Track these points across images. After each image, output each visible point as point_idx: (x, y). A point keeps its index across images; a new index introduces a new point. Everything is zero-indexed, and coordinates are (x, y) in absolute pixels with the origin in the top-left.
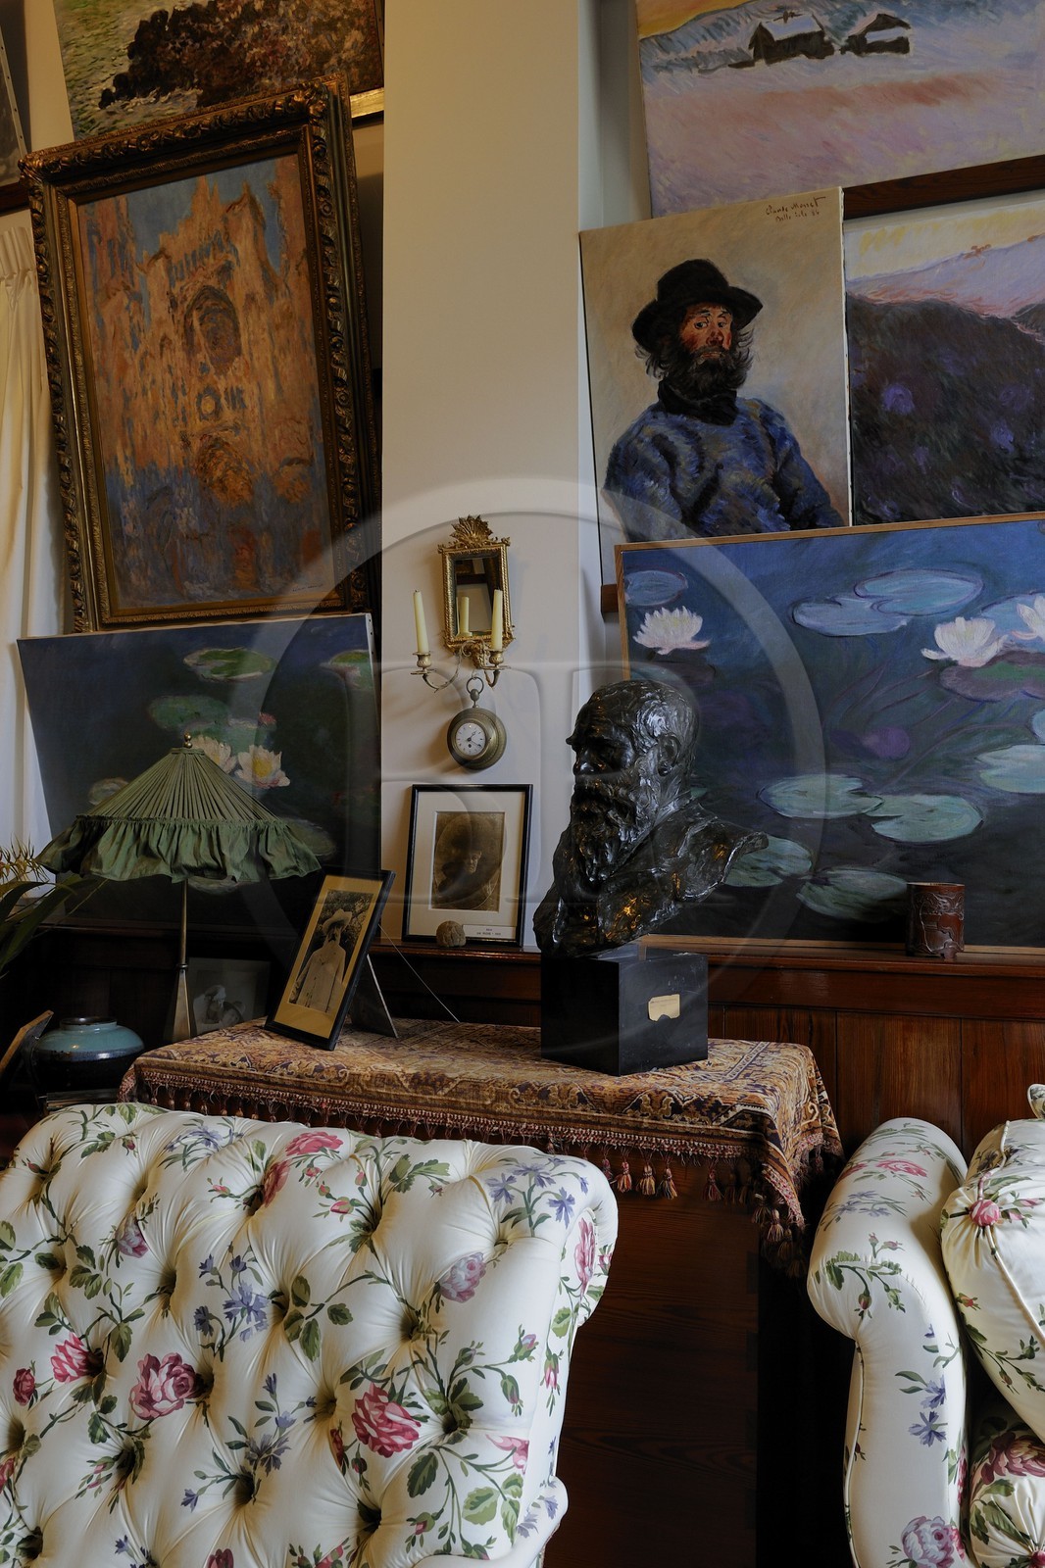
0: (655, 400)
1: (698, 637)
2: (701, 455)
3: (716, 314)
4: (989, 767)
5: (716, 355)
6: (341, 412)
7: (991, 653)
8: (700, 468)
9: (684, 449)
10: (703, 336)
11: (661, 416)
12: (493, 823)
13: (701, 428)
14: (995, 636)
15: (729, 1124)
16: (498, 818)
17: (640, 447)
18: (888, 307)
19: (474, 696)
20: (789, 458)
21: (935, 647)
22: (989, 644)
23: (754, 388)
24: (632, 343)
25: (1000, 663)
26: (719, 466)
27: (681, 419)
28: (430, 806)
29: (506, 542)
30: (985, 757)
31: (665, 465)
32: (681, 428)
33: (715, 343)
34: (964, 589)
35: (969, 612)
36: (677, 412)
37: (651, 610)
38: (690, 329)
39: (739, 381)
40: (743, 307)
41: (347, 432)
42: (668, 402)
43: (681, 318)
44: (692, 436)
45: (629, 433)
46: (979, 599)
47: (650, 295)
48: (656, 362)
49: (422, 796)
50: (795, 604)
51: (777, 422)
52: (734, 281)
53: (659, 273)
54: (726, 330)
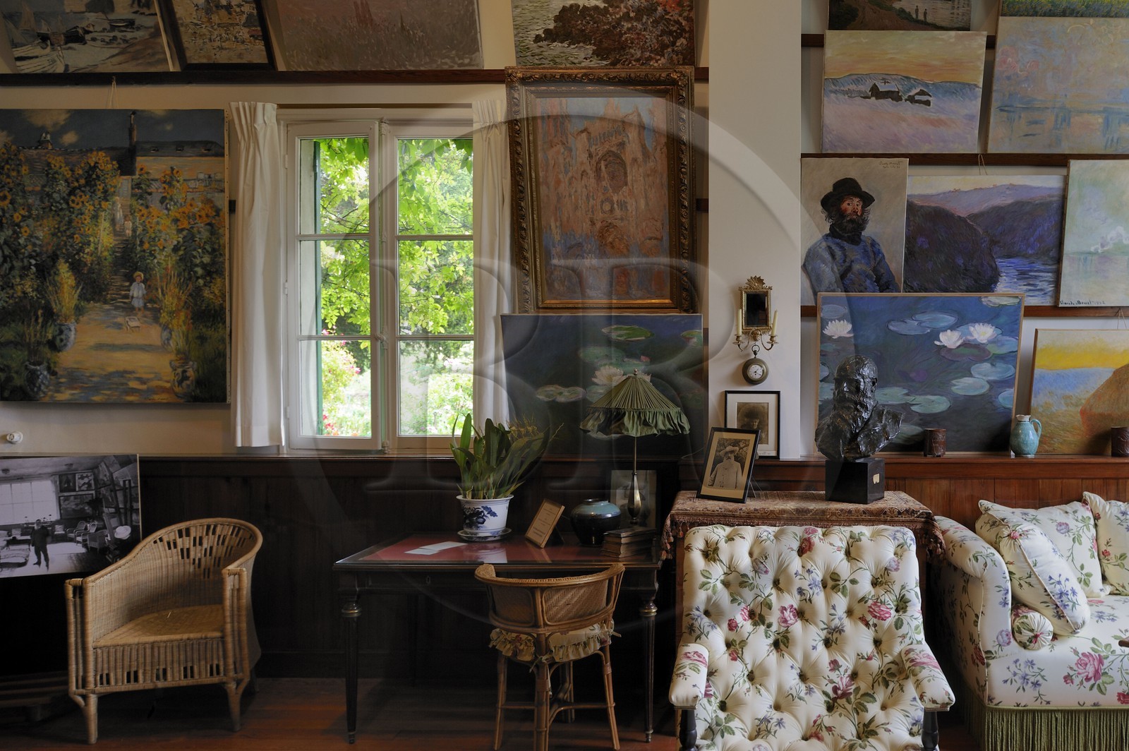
0: (828, 232)
1: (849, 332)
2: (845, 256)
3: (856, 200)
4: (955, 385)
5: (855, 217)
6: (684, 220)
7: (959, 343)
8: (845, 261)
9: (838, 253)
10: (850, 209)
11: (830, 238)
12: (763, 407)
13: (846, 245)
14: (961, 337)
15: (918, 517)
16: (766, 405)
17: (820, 250)
18: (922, 207)
19: (755, 353)
20: (881, 261)
21: (939, 341)
22: (958, 340)
23: (869, 232)
24: (820, 208)
25: (961, 348)
26: (852, 261)
27: (838, 240)
28: (734, 401)
29: (770, 288)
30: (954, 382)
31: (830, 259)
32: (838, 244)
33: (855, 212)
34: (951, 320)
35: (952, 328)
36: (835, 238)
37: (831, 320)
38: (845, 205)
39: (863, 229)
40: (867, 200)
41: (686, 229)
42: (833, 233)
43: (841, 200)
44: (842, 248)
45: (816, 244)
46: (956, 324)
47: (830, 189)
48: (830, 216)
49: (729, 396)
50: (889, 322)
51: (877, 246)
52: (864, 189)
53: (834, 181)
54: (860, 208)
